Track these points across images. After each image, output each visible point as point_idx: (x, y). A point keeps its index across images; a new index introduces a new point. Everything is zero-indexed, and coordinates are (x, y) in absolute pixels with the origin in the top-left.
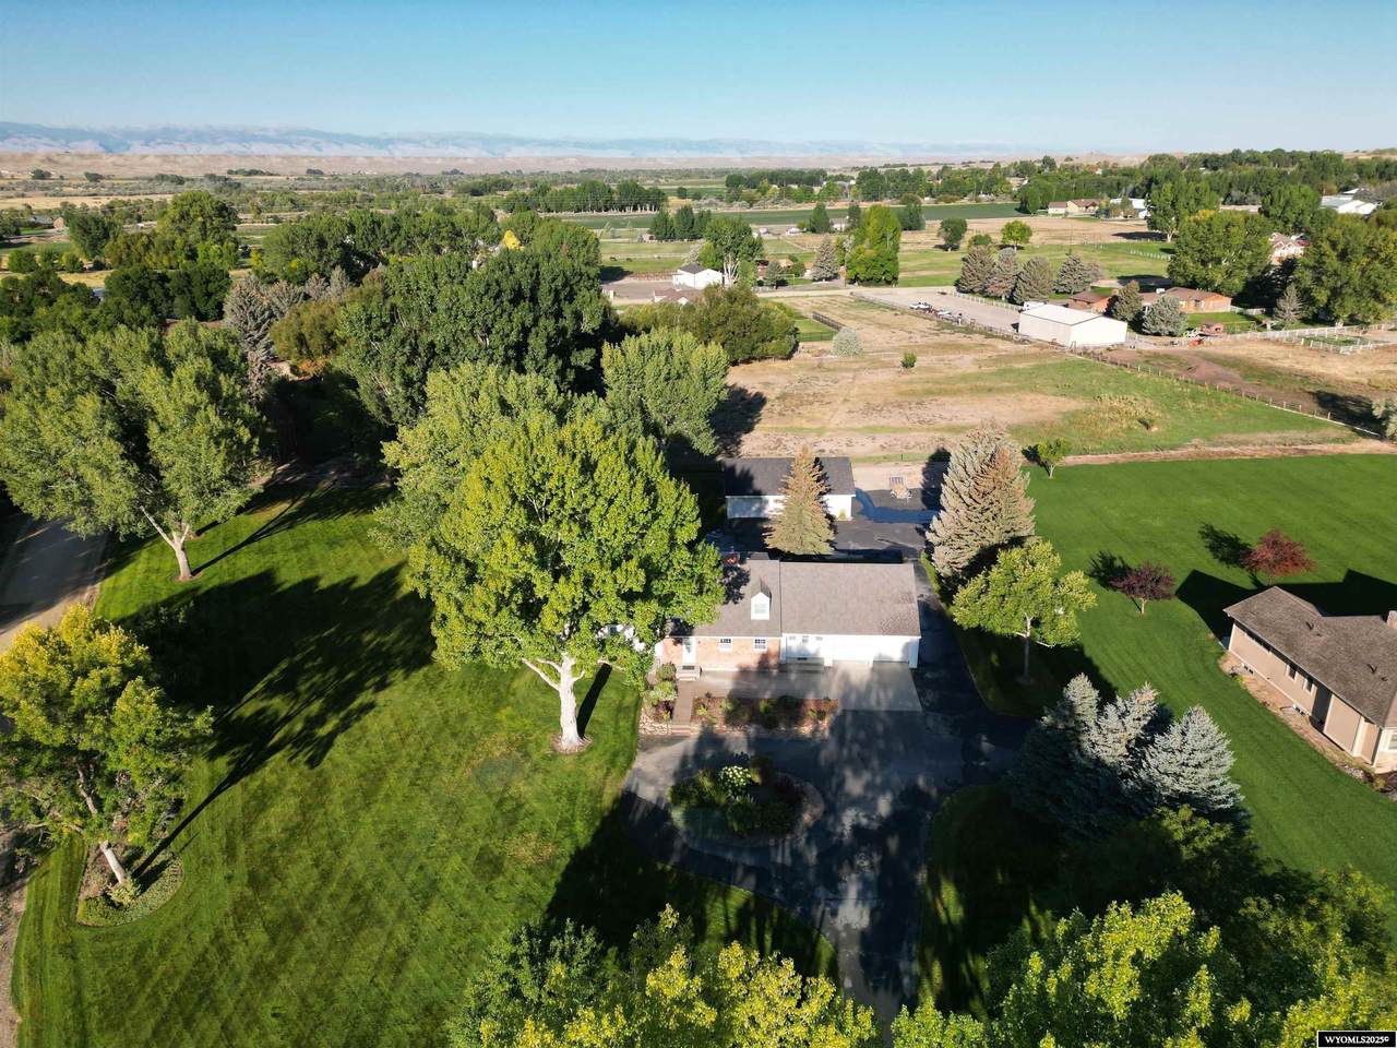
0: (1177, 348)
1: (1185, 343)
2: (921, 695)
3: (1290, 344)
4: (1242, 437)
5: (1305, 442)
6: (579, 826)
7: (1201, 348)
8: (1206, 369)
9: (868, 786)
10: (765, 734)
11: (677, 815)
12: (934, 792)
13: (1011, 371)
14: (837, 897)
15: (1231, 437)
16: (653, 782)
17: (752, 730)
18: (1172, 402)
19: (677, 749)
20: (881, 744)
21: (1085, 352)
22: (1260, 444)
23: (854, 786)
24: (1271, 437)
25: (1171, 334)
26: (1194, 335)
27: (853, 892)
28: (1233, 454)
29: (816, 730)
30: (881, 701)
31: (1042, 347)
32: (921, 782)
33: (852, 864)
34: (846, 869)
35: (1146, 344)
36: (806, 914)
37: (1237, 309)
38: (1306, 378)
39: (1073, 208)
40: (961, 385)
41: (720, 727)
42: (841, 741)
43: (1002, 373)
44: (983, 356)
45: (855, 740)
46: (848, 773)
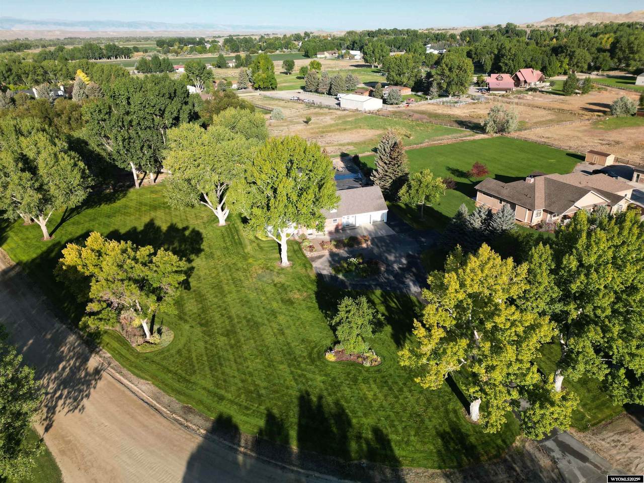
0: (401, 109)
1: (403, 106)
2: (393, 229)
3: (437, 104)
4: (441, 138)
5: (461, 137)
6: (310, 286)
7: (409, 108)
8: (417, 116)
9: (396, 257)
10: (351, 249)
11: (340, 276)
12: (416, 255)
13: (347, 122)
14: (408, 287)
15: (438, 138)
16: (324, 269)
17: (346, 249)
18: (411, 128)
19: (324, 259)
20: (391, 245)
21: (370, 112)
22: (447, 139)
23: (391, 258)
24: (450, 136)
25: (397, 104)
26: (404, 104)
27: (411, 284)
28: (441, 143)
29: (367, 245)
30: (382, 233)
31: (354, 112)
32: (411, 253)
33: (405, 277)
34: (404, 279)
35: (390, 108)
36: (402, 292)
37: (414, 93)
38: (449, 116)
39: (326, 54)
40: (333, 129)
41: (335, 250)
42: (377, 246)
43: (345, 123)
44: (334, 116)
45: (382, 246)
46: (386, 255)
